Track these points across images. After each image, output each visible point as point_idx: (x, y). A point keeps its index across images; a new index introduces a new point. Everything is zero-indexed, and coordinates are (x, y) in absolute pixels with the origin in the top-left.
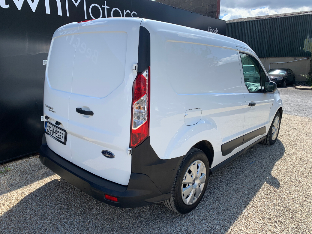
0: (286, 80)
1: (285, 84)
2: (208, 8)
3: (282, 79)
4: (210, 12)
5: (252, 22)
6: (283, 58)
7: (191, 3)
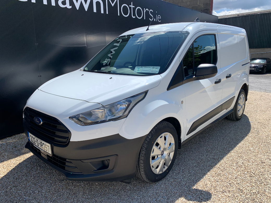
0: (266, 68)
1: (265, 71)
2: (203, 6)
3: (262, 67)
4: (205, 10)
5: (236, 18)
6: (263, 49)
7: (189, 2)
